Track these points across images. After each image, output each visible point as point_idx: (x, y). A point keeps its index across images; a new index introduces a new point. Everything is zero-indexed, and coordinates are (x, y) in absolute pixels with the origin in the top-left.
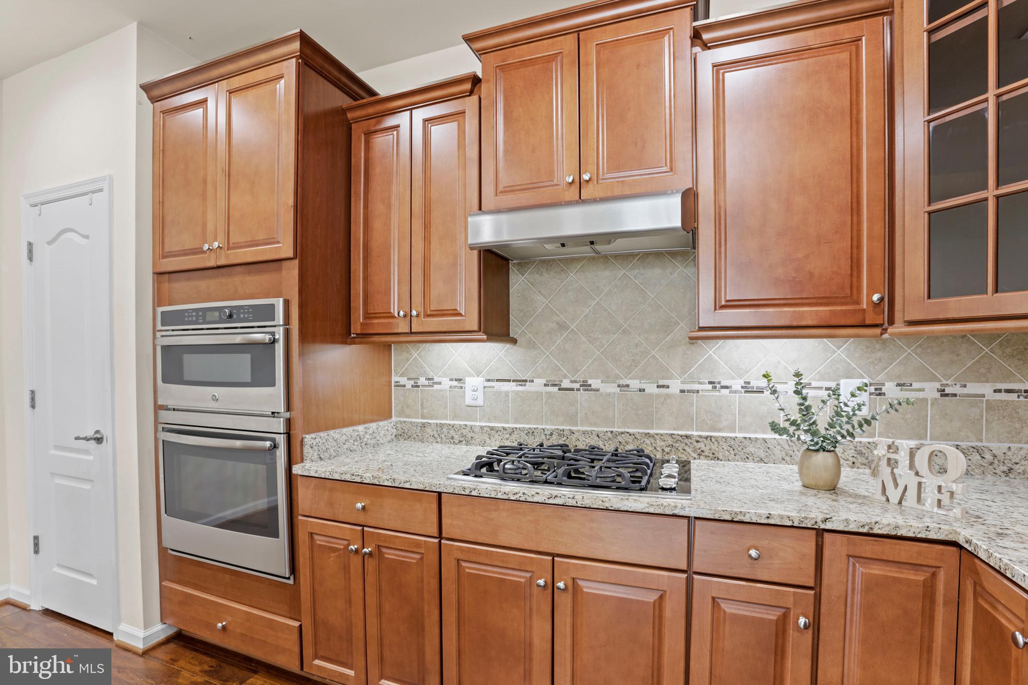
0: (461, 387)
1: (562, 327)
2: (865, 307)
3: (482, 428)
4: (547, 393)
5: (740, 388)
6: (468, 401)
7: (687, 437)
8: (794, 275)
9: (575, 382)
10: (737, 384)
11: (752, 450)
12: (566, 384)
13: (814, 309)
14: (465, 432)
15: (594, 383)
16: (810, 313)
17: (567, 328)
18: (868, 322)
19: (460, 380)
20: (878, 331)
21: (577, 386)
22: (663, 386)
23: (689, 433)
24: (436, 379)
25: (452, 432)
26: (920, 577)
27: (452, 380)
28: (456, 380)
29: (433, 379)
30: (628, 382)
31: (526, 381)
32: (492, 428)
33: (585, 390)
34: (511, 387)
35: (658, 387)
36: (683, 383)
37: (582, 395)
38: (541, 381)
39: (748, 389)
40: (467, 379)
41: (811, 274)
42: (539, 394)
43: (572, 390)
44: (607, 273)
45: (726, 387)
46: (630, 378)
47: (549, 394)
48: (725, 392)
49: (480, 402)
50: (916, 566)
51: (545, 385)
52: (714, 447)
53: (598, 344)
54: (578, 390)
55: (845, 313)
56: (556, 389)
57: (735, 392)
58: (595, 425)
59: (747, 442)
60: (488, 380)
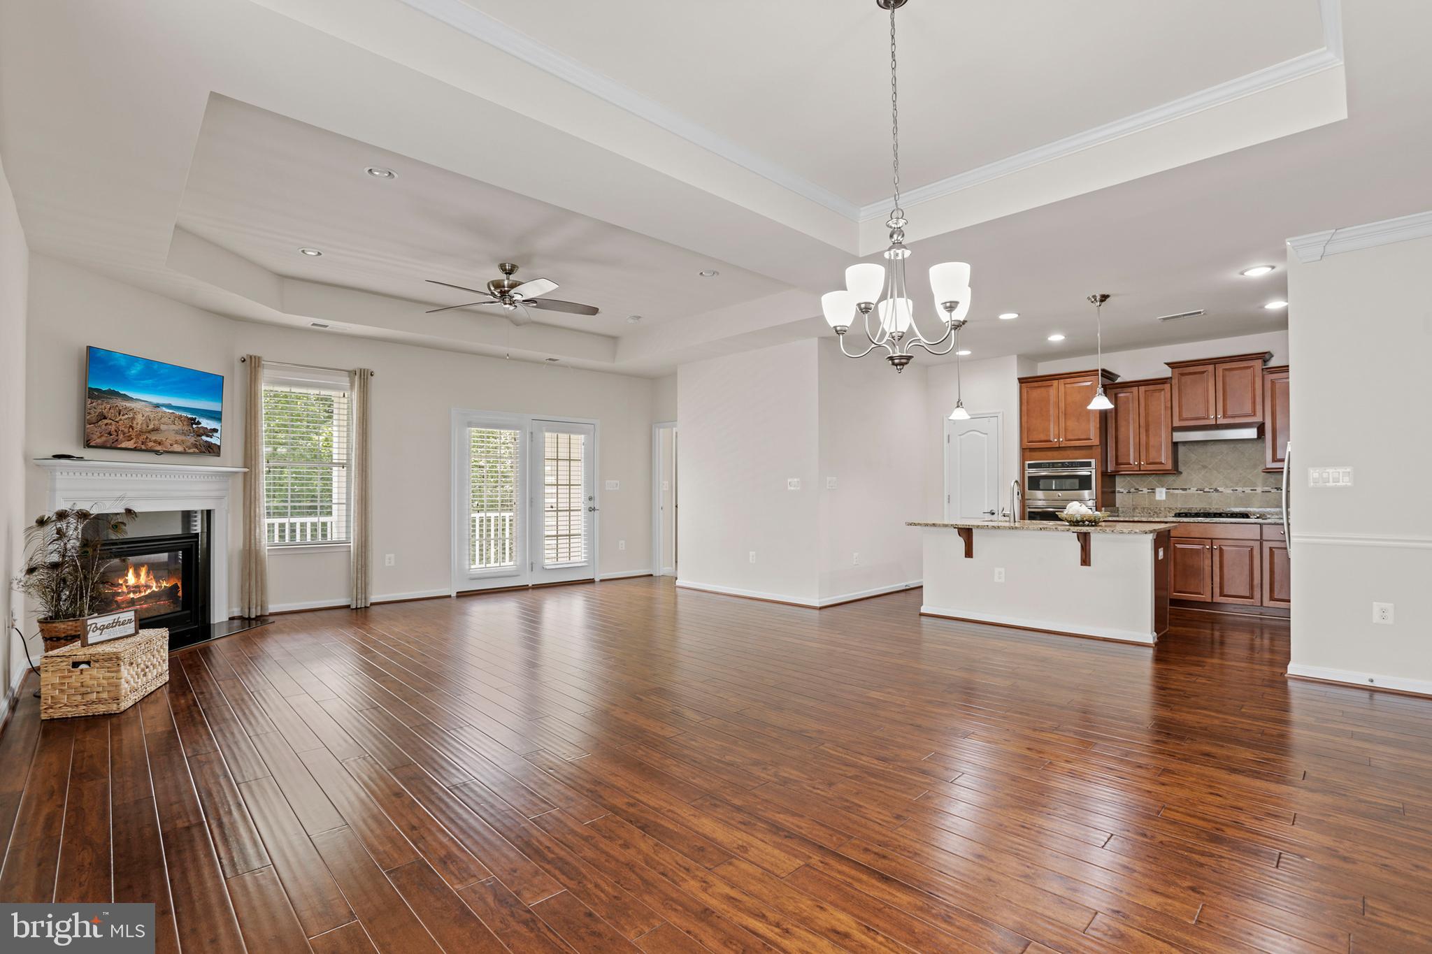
0: (1154, 492)
1: (1204, 467)
3: (1165, 508)
6: (1157, 498)
12: (1206, 490)
14: (1156, 510)
15: (1221, 489)
19: (1153, 489)
21: (1212, 490)
24: (1140, 489)
25: (1149, 511)
27: (1148, 489)
30: (1236, 488)
31: (1186, 489)
32: (1170, 508)
34: (1180, 491)
36: (1262, 488)
37: (1216, 494)
38: (1194, 489)
40: (1157, 488)
42: (1193, 495)
43: (1210, 492)
44: (1226, 446)
47: (1199, 494)
49: (1164, 498)
53: (1222, 473)
56: (1202, 492)
60: (1168, 489)
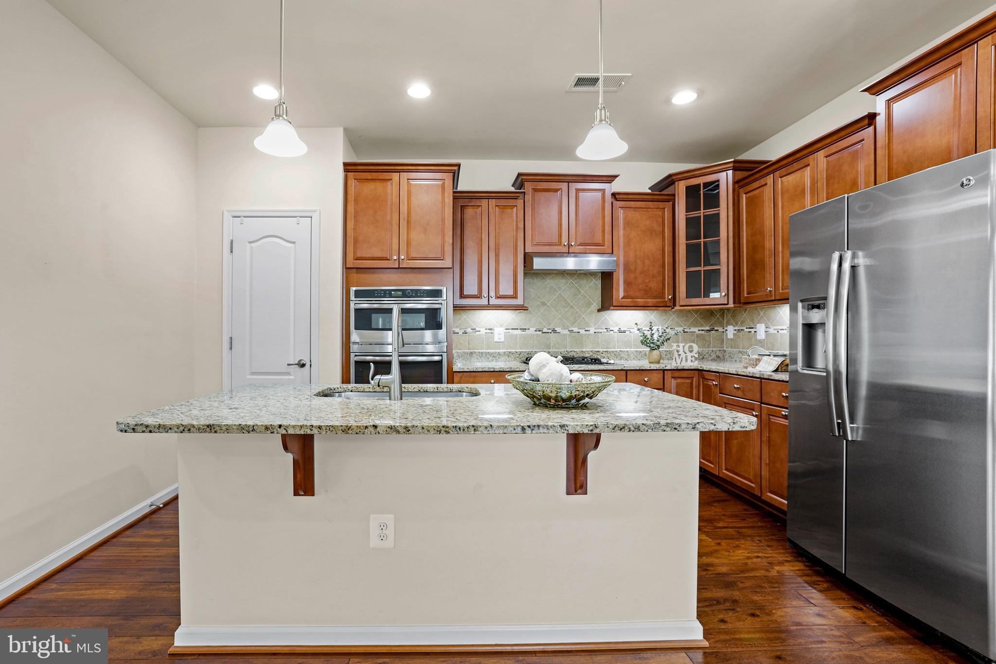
0: (492, 333)
1: (543, 304)
2: (666, 300)
3: (504, 352)
4: (536, 334)
5: (617, 331)
6: (496, 339)
7: (598, 351)
8: (645, 288)
9: (549, 329)
10: (616, 329)
11: (623, 356)
12: (545, 330)
13: (652, 300)
14: (494, 355)
15: (558, 330)
16: (651, 301)
17: (546, 304)
18: (668, 305)
19: (491, 329)
20: (670, 308)
21: (550, 331)
22: (587, 331)
23: (598, 350)
24: (477, 329)
25: (488, 355)
26: (689, 381)
27: (487, 329)
28: (489, 329)
29: (475, 329)
30: (573, 329)
31: (526, 329)
32: (510, 353)
33: (554, 333)
34: (519, 332)
35: (585, 331)
36: (595, 329)
37: (553, 335)
38: (532, 329)
39: (620, 331)
40: (495, 328)
41: (651, 288)
42: (533, 335)
43: (548, 333)
44: (563, 281)
45: (612, 331)
46: (574, 327)
47: (537, 335)
48: (612, 332)
49: (502, 340)
50: (688, 378)
51: (535, 331)
52: (609, 355)
53: (560, 312)
54: (551, 333)
55: (661, 302)
56: (541, 332)
57: (616, 332)
58: (558, 348)
59: (621, 353)
60: (507, 329)
